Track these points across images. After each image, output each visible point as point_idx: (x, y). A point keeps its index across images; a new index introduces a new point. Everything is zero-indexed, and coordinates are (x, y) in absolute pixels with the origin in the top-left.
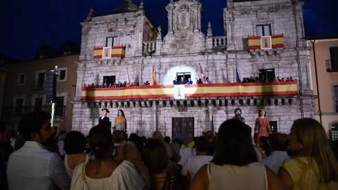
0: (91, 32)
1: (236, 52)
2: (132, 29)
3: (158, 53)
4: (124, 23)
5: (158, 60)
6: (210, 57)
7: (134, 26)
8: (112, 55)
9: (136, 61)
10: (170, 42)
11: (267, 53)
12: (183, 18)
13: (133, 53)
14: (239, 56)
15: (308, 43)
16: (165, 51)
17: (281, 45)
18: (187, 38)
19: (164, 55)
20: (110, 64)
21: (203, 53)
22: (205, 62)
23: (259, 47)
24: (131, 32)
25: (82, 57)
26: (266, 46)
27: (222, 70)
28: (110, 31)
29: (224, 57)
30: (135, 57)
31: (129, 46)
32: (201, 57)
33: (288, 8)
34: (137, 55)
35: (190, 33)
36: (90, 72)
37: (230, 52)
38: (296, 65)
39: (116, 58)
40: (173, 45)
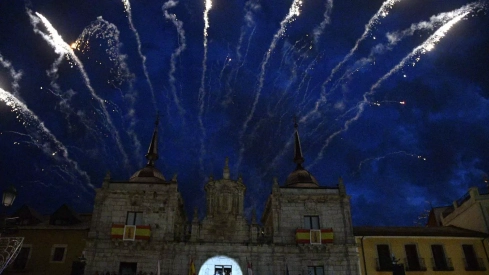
0: (107, 202)
1: (282, 245)
2: (162, 205)
3: (193, 239)
4: (151, 197)
5: (192, 248)
6: (255, 249)
7: (165, 203)
8: (137, 237)
9: (166, 247)
10: (209, 227)
11: (316, 248)
12: (225, 200)
13: (162, 236)
14: (286, 250)
15: (357, 239)
16: (202, 237)
17: (330, 241)
18: (229, 224)
19: (201, 242)
20: (131, 247)
21: (247, 244)
22: (248, 254)
23: (308, 241)
24: (161, 209)
25: (92, 233)
26: (316, 241)
27: (268, 265)
28: (134, 204)
29: (270, 250)
30: (165, 242)
31: (157, 226)
32: (245, 248)
33: (336, 200)
34: (167, 239)
35: (231, 218)
36: (102, 255)
37: (277, 244)
38: (345, 263)
39: (141, 241)
40: (212, 232)
